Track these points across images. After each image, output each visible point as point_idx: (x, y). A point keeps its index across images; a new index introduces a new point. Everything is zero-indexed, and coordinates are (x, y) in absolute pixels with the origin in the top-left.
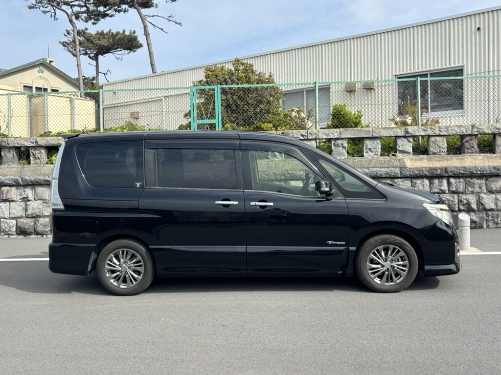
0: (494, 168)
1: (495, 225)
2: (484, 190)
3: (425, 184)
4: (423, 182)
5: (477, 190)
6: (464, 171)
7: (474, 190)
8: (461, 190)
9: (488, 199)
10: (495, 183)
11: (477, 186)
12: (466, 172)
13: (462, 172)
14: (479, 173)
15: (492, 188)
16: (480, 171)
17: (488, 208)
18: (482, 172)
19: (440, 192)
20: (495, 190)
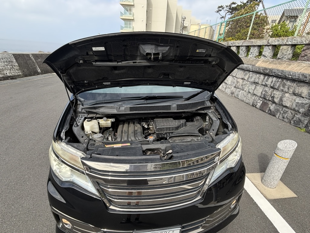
0: (303, 75)
1: (282, 118)
2: (290, 91)
3: (260, 78)
4: (260, 77)
5: (285, 89)
6: (282, 74)
7: (284, 89)
8: (276, 87)
9: (287, 98)
10: (300, 87)
11: (287, 87)
12: (282, 75)
13: (280, 74)
14: (290, 77)
15: (295, 91)
16: (291, 75)
17: (284, 105)
18: (292, 77)
19: (265, 85)
20: (297, 94)
